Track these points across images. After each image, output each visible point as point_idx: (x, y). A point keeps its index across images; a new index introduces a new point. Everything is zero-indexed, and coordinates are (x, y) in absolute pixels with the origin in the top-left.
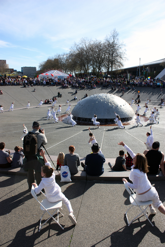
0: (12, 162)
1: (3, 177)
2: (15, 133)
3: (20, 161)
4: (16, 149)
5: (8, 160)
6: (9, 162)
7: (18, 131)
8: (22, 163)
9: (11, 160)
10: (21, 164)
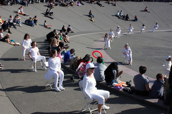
0: (150, 90)
1: (137, 105)
2: (156, 58)
3: (161, 92)
4: (159, 76)
5: (146, 88)
6: (148, 90)
7: (160, 57)
8: (162, 94)
9: (150, 89)
10: (160, 95)
